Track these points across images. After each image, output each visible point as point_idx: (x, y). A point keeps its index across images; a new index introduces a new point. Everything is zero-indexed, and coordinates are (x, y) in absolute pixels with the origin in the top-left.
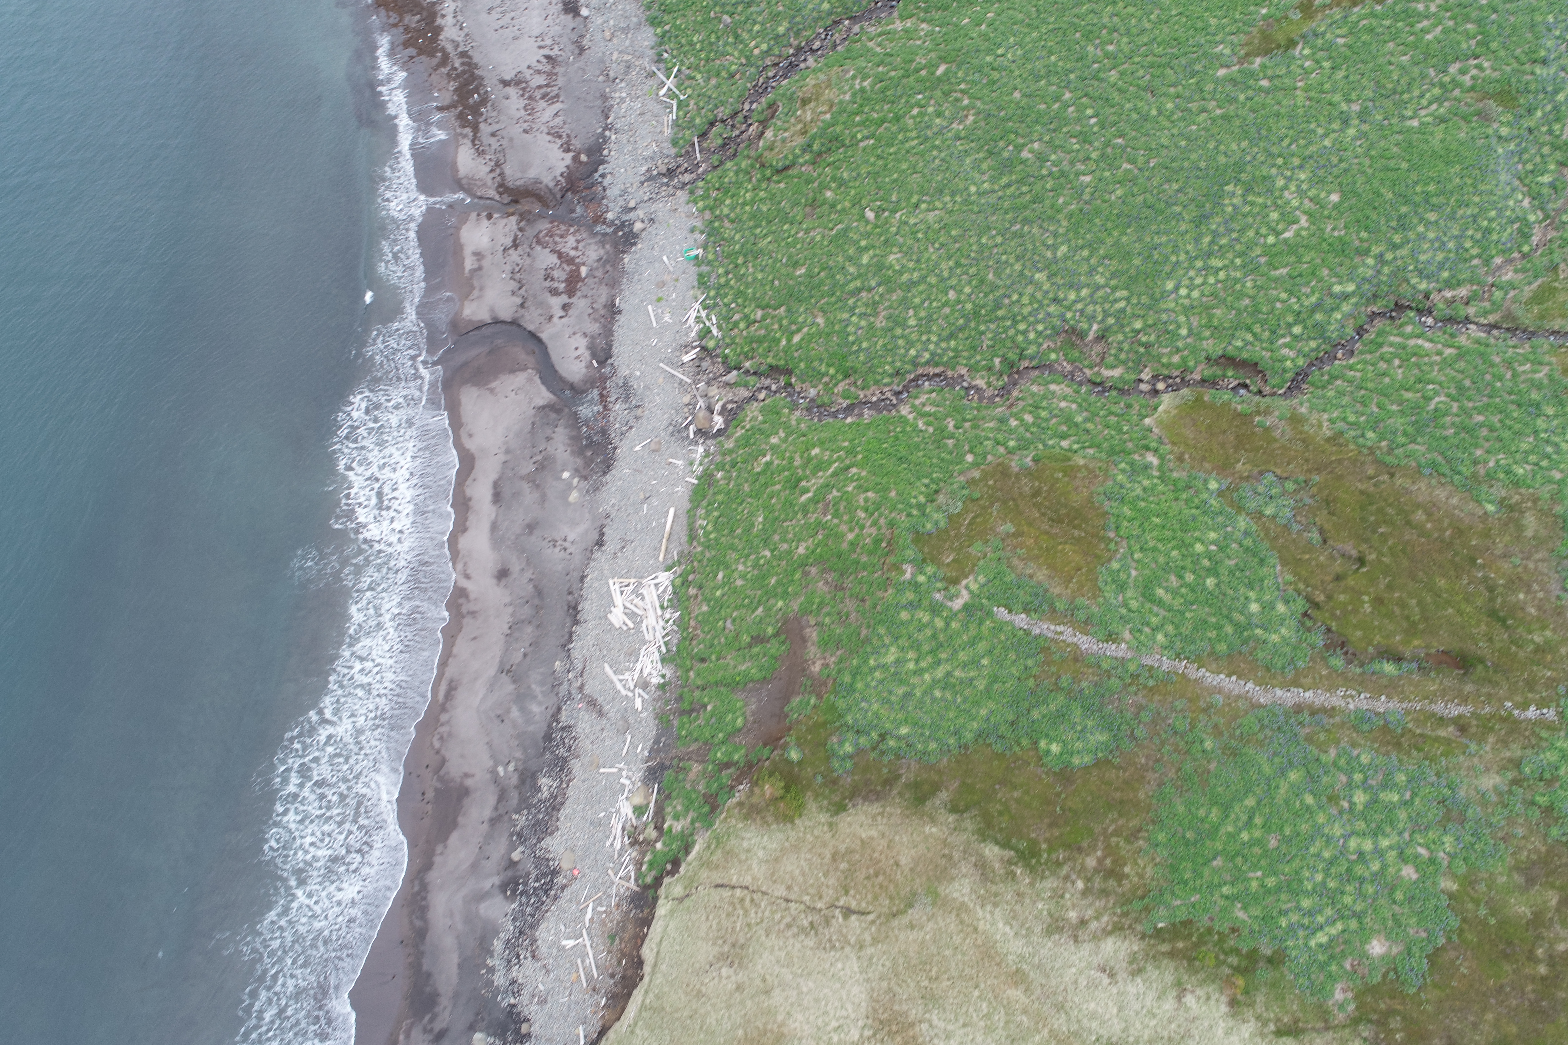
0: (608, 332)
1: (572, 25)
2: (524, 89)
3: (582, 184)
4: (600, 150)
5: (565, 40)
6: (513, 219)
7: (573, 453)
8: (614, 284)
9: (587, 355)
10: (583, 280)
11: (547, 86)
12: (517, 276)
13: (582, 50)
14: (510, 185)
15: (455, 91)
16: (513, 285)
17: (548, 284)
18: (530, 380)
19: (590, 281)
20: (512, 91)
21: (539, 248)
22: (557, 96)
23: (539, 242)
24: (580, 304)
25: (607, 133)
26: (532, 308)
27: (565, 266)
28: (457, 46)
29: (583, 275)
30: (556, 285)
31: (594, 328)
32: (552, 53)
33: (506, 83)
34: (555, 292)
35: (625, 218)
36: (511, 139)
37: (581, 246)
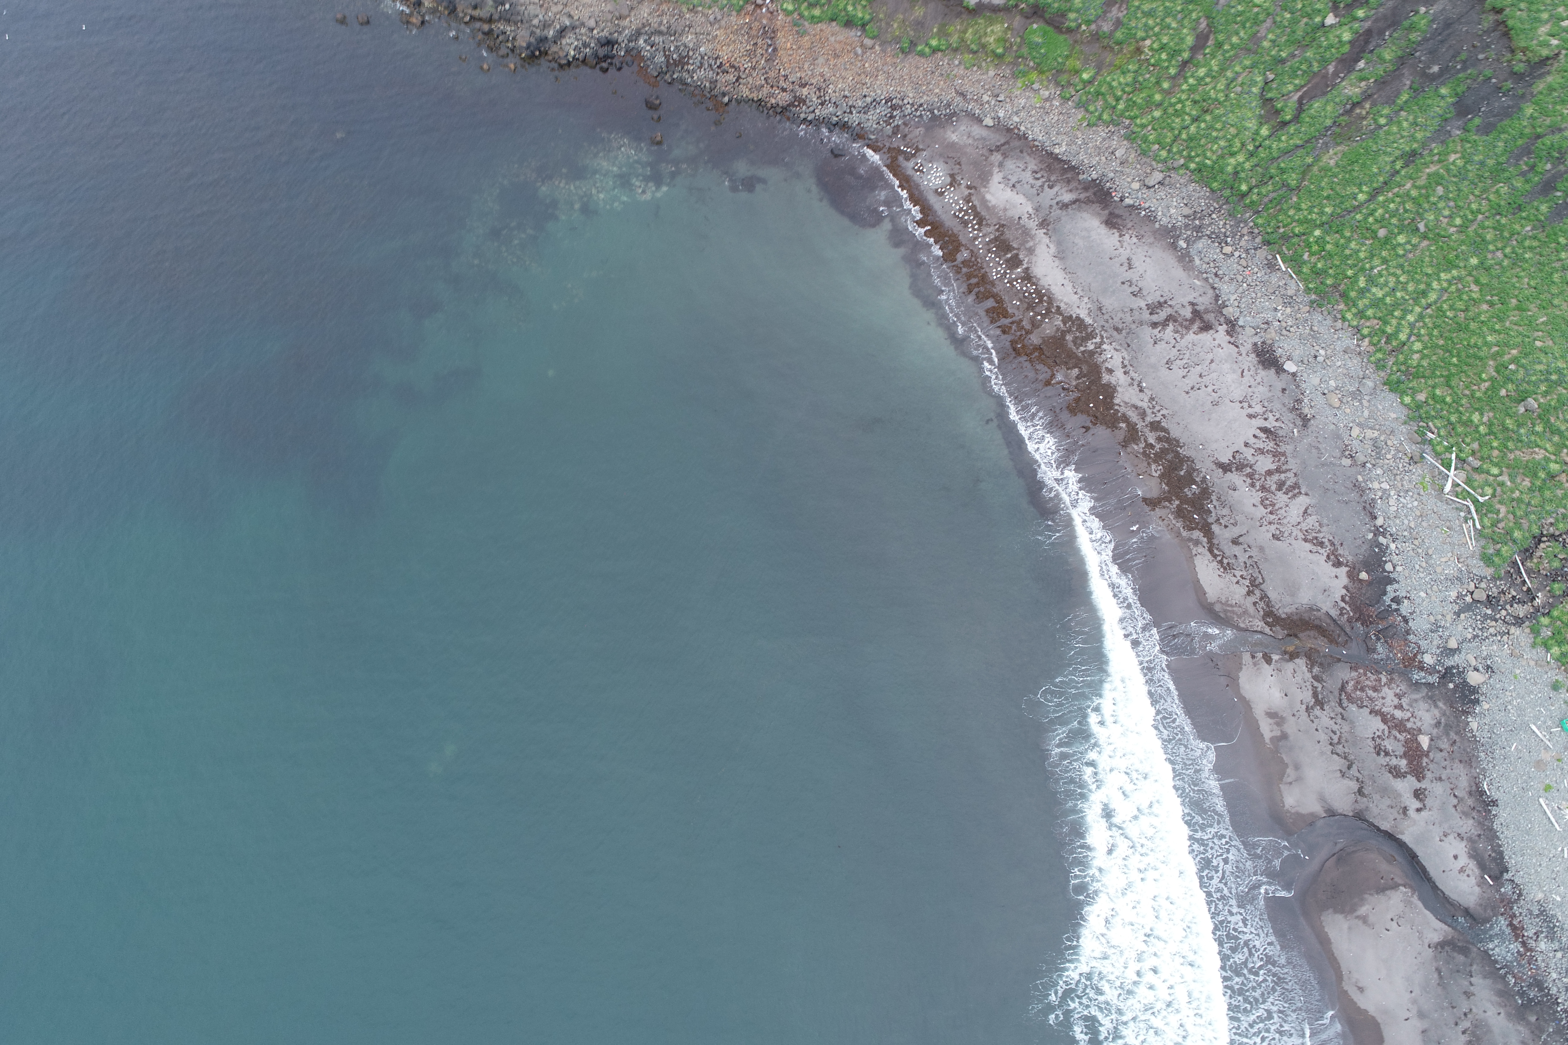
0: (1491, 835)
1: (1279, 385)
2: (1250, 476)
3: (1373, 611)
4: (1381, 564)
5: (1277, 405)
6: (1301, 662)
7: (1509, 1015)
8: (1469, 760)
9: (1472, 865)
10: (1427, 756)
11: (1278, 470)
12: (1339, 749)
13: (1305, 421)
14: (1282, 613)
15: (1161, 477)
16: (1339, 763)
17: (1382, 760)
18: (1408, 903)
19: (1439, 756)
20: (1234, 478)
21: (1353, 708)
22: (1296, 486)
23: (1350, 699)
24: (1437, 790)
25: (1381, 539)
26: (1376, 797)
27: (1395, 732)
28: (1143, 414)
29: (1425, 746)
30: (1394, 762)
31: (1468, 826)
32: (1267, 424)
33: (1225, 468)
34: (1396, 773)
35: (1449, 662)
36: (1261, 549)
37: (1405, 701)
